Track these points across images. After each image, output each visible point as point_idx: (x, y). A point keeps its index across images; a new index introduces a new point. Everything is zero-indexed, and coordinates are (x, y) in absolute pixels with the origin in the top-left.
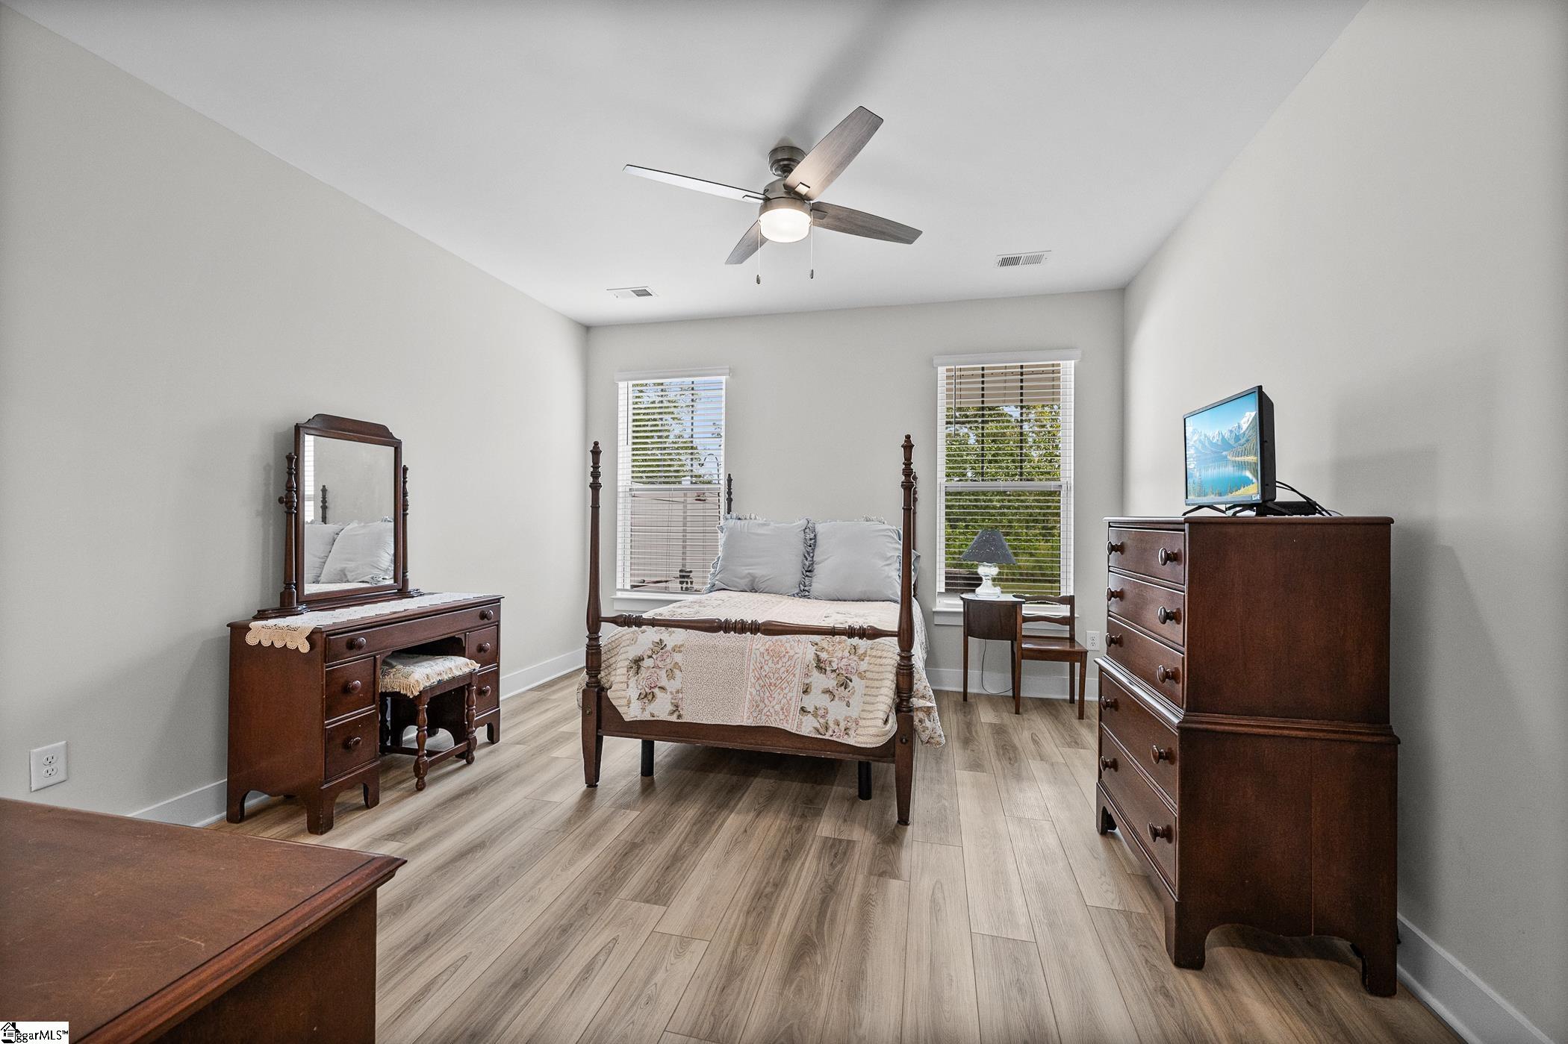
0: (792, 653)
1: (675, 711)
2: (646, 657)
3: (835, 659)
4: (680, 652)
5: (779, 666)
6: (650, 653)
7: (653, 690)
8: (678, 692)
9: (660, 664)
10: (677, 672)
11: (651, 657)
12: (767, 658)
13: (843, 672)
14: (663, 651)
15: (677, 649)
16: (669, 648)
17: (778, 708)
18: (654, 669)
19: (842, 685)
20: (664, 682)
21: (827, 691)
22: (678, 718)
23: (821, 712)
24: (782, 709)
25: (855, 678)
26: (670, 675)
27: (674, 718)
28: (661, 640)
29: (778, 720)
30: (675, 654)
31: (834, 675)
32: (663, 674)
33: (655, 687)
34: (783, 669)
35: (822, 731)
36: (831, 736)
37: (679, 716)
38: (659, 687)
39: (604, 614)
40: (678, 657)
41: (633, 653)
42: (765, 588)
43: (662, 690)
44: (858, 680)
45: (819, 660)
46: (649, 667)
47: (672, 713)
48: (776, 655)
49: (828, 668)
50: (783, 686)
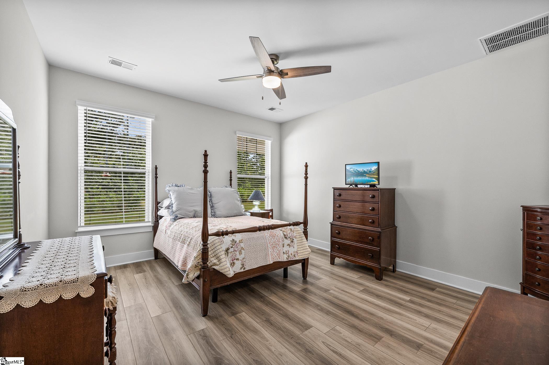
0: (277, 235)
1: (242, 267)
2: (230, 248)
3: (288, 234)
4: (242, 242)
5: (275, 240)
6: (231, 246)
7: (234, 261)
8: (243, 259)
9: (236, 249)
10: (242, 251)
11: (232, 247)
12: (271, 238)
13: (292, 237)
14: (236, 243)
15: (241, 241)
16: (238, 242)
17: (276, 254)
18: (234, 252)
19: (292, 242)
20: (238, 256)
21: (288, 245)
22: (244, 270)
23: (287, 252)
24: (277, 255)
25: (294, 239)
26: (240, 253)
27: (242, 270)
28: (233, 239)
29: (276, 259)
30: (241, 244)
31: (289, 239)
32: (238, 253)
33: (234, 259)
34: (276, 241)
35: (288, 258)
36: (290, 259)
37: (244, 269)
38: (236, 259)
39: (210, 232)
40: (242, 245)
41: (224, 247)
42: (200, 216)
43: (237, 260)
44: (295, 239)
45: (284, 235)
46: (232, 252)
47: (241, 269)
48: (274, 236)
49: (288, 237)
50: (277, 247)
